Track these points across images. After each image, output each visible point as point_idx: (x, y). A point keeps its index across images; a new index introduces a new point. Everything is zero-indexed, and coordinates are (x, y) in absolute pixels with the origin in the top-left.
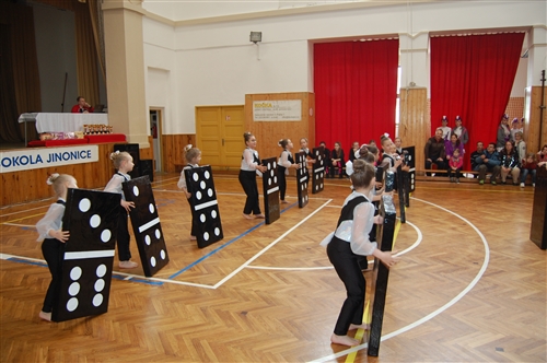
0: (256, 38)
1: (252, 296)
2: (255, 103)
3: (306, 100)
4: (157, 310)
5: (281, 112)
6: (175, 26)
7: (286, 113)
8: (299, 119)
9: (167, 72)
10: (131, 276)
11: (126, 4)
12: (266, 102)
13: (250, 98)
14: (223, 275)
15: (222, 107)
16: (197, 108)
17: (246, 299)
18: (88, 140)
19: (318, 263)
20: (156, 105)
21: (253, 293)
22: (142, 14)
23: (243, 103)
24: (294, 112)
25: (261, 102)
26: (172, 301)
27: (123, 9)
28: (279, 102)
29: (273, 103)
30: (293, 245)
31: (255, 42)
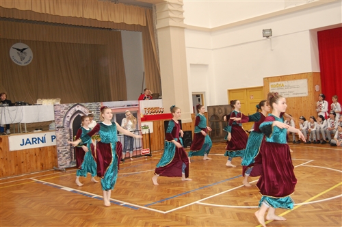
0: (267, 33)
1: (182, 219)
2: (271, 84)
3: (311, 79)
4: (122, 221)
5: (291, 90)
6: (211, 31)
7: (296, 90)
8: (306, 95)
9: (206, 66)
10: (125, 203)
11: (171, 23)
12: (279, 83)
13: (267, 80)
14: (178, 206)
15: (247, 89)
16: (229, 91)
17: (177, 220)
18: (146, 118)
19: (246, 204)
20: (198, 90)
21: (184, 218)
22: (184, 28)
23: (262, 85)
24: (302, 89)
25: (276, 83)
26: (134, 218)
27: (169, 27)
28: (290, 82)
29: (285, 83)
30: (242, 192)
31: (268, 37)
